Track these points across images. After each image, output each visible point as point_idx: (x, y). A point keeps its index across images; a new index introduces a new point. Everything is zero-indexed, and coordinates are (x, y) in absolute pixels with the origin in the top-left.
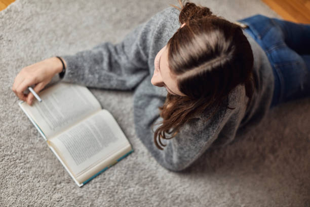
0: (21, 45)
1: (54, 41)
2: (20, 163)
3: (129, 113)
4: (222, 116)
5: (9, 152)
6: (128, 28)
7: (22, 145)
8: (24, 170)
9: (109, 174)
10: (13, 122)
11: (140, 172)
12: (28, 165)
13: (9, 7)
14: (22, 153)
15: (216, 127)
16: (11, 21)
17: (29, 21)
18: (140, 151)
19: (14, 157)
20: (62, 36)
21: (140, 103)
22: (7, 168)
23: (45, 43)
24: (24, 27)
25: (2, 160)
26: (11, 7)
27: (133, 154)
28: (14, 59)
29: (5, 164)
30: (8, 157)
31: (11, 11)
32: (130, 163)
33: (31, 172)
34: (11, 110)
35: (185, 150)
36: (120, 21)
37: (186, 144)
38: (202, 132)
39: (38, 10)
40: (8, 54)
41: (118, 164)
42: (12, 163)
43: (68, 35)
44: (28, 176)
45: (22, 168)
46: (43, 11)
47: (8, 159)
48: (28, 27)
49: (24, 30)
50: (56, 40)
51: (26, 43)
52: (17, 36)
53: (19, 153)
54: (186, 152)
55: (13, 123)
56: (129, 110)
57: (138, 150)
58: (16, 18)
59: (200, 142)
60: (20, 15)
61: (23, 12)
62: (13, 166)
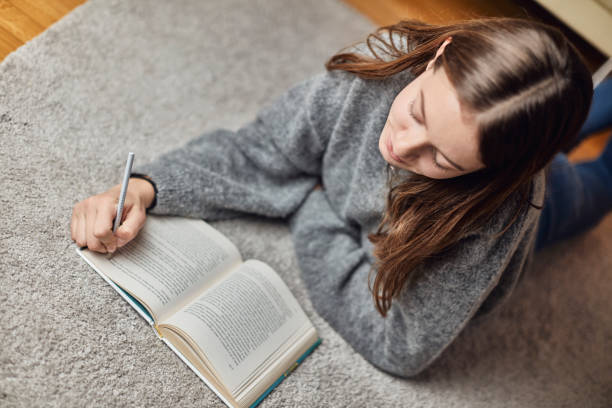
0: (51, 134)
1: (113, 128)
2: (110, 375)
3: (290, 269)
4: (520, 225)
5: (80, 353)
6: (242, 111)
7: (104, 336)
8: (120, 390)
9: (288, 390)
10: (73, 288)
11: (343, 384)
12: (126, 380)
13: (7, 59)
14: (107, 353)
15: (507, 251)
16: (19, 86)
17: (55, 89)
18: (332, 342)
19: (93, 362)
20: (126, 120)
21: (311, 245)
22: (86, 387)
23: (96, 132)
24: (49, 100)
25: (71, 369)
26: (12, 60)
27: (322, 348)
28: (44, 160)
29: (77, 379)
30: (81, 363)
31: (14, 67)
32: (321, 365)
33: (136, 393)
34: (62, 264)
35: (437, 317)
36: (224, 99)
37: (440, 304)
38: (477, 267)
39: (68, 68)
40: (28, 149)
41: (299, 370)
42: (92, 376)
43: (138, 118)
44: (133, 402)
45: (115, 386)
46: (77, 72)
47: (82, 367)
48: (56, 100)
49: (50, 106)
50: (118, 127)
51: (60, 130)
52: (39, 117)
53: (103, 353)
54: (438, 322)
55: (75, 291)
56: (289, 263)
57: (328, 340)
58: (28, 81)
59: (472, 293)
60: (35, 75)
61: (38, 70)
62: (96, 381)
